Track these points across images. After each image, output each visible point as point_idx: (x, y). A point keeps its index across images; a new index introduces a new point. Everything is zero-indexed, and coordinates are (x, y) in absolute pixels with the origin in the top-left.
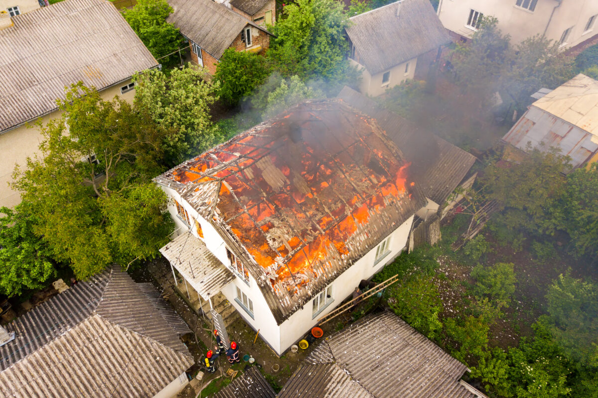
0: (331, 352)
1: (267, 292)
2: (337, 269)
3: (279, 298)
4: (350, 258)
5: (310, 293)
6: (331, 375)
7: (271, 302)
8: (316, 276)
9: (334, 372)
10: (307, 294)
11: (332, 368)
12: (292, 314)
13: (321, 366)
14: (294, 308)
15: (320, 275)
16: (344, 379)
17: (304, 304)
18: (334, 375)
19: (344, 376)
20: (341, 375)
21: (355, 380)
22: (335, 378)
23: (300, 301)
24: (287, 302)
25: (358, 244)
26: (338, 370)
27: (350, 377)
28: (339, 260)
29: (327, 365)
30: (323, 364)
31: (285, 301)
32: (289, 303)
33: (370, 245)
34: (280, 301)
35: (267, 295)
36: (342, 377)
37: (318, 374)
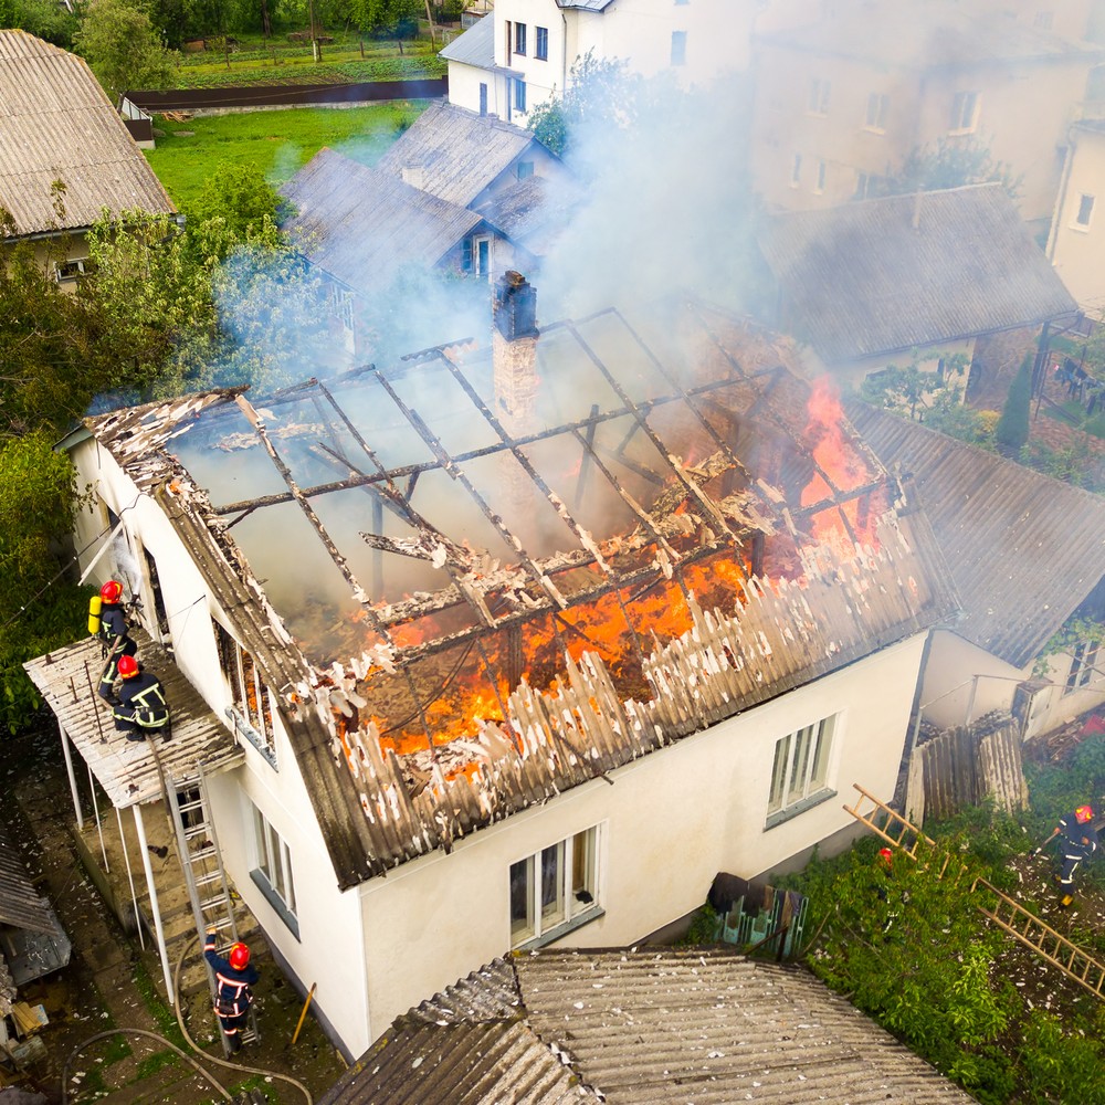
0: (517, 990)
1: (314, 749)
2: (603, 746)
3: (360, 785)
4: (658, 721)
5: (486, 803)
6: (499, 1065)
7: (322, 791)
8: (517, 747)
9: (513, 1052)
10: (474, 804)
11: (504, 1040)
12: (403, 861)
13: (466, 1032)
14: (416, 840)
15: (534, 747)
16: (544, 1082)
17: (457, 837)
18: (508, 1066)
19: (546, 1070)
20: (537, 1068)
21: (589, 1087)
22: (510, 1076)
23: (441, 820)
24: (388, 808)
25: (692, 681)
26: (527, 1048)
27: (570, 1074)
28: (613, 715)
29: (487, 1028)
30: (473, 1025)
31: (381, 805)
32: (397, 815)
33: (740, 695)
34: (363, 797)
35: (311, 760)
36: (540, 1076)
37: (447, 1063)
